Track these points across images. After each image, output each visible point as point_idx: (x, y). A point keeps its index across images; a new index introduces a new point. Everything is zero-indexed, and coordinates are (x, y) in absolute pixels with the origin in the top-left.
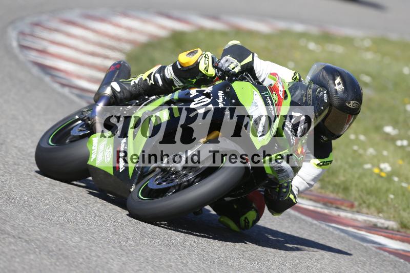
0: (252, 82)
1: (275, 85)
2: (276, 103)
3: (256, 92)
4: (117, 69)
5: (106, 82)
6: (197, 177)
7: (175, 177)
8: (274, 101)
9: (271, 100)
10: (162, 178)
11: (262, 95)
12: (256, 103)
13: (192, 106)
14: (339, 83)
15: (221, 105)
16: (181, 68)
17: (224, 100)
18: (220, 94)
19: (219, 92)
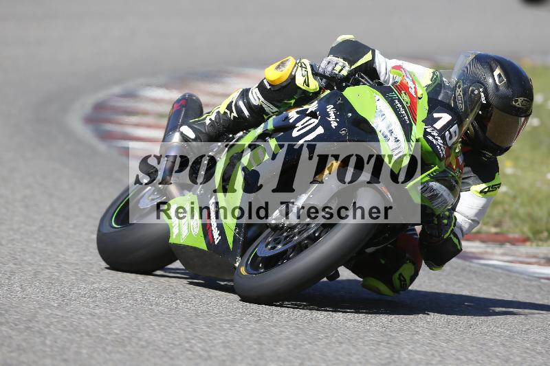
0: (369, 83)
1: (401, 81)
2: (409, 105)
3: (378, 96)
4: (182, 106)
5: (172, 127)
8: (405, 103)
9: (401, 103)
11: (387, 99)
12: (381, 111)
13: (295, 133)
14: (499, 76)
15: (334, 124)
16: (270, 89)
17: (336, 116)
18: (330, 109)
19: (328, 107)
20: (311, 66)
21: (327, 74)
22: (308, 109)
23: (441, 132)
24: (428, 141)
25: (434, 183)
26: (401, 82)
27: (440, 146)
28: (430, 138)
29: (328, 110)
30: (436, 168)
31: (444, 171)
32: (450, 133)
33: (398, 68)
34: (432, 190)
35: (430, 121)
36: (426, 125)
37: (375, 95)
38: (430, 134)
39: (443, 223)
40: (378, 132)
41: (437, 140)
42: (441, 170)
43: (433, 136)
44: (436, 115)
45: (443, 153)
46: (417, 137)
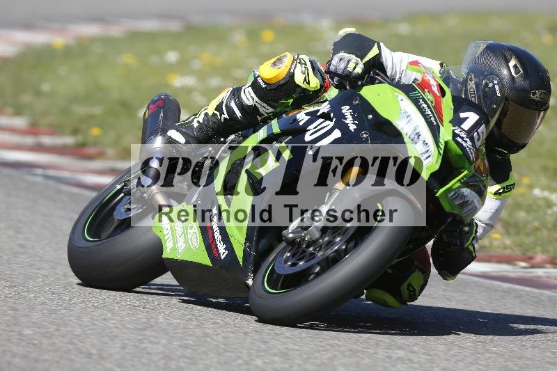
1: (423, 78)
2: (434, 104)
3: (401, 96)
4: (160, 107)
6: (348, 242)
7: (315, 250)
8: (429, 103)
9: (426, 103)
10: (293, 256)
11: (410, 98)
12: (405, 112)
13: (308, 137)
14: (515, 67)
15: (352, 127)
16: (266, 87)
17: (354, 118)
18: (346, 110)
19: (342, 108)
20: (311, 62)
21: (340, 72)
22: (318, 111)
23: (470, 132)
24: (457, 143)
25: (466, 189)
26: (423, 80)
27: (470, 149)
28: (459, 140)
29: (343, 111)
30: (466, 172)
31: (473, 176)
32: (478, 134)
33: (415, 63)
34: (463, 196)
35: (457, 121)
36: (453, 126)
37: (396, 93)
38: (458, 135)
39: (465, 231)
40: (404, 134)
41: (466, 142)
42: (471, 174)
43: (462, 138)
44: (462, 115)
45: (472, 156)
46: (446, 140)
